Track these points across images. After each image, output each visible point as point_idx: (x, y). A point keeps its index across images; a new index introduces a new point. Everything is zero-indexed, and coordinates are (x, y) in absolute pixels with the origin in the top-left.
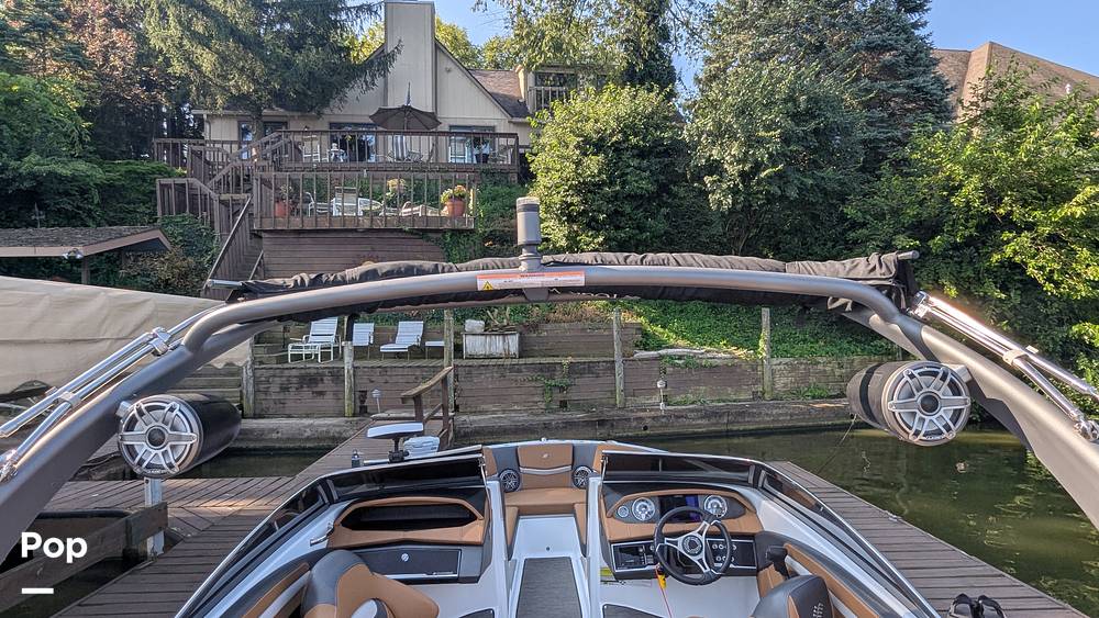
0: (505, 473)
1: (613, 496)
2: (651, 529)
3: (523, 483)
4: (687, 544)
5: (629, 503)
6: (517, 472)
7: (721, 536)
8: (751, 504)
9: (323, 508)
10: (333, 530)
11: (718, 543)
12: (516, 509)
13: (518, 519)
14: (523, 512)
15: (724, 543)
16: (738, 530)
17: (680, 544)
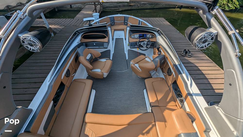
0: (112, 22)
1: (131, 33)
2: (138, 40)
3: (115, 24)
4: (143, 44)
5: (134, 35)
6: (114, 22)
7: (149, 42)
8: (156, 36)
9: (78, 35)
10: (81, 40)
11: (148, 43)
12: (114, 30)
13: (114, 31)
14: (115, 30)
15: (149, 43)
16: (152, 41)
17: (142, 44)
